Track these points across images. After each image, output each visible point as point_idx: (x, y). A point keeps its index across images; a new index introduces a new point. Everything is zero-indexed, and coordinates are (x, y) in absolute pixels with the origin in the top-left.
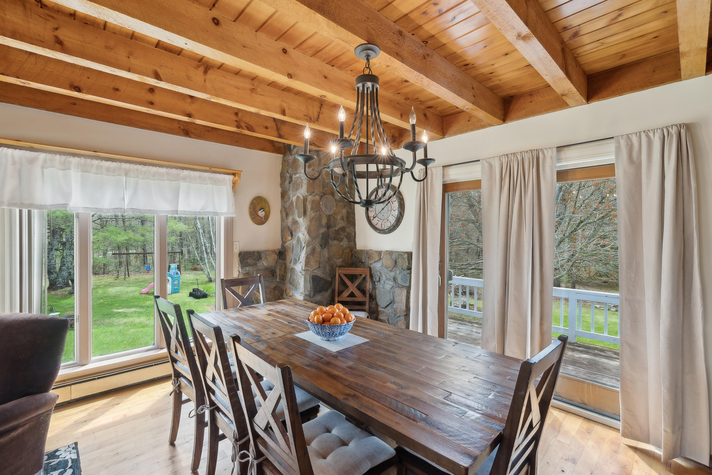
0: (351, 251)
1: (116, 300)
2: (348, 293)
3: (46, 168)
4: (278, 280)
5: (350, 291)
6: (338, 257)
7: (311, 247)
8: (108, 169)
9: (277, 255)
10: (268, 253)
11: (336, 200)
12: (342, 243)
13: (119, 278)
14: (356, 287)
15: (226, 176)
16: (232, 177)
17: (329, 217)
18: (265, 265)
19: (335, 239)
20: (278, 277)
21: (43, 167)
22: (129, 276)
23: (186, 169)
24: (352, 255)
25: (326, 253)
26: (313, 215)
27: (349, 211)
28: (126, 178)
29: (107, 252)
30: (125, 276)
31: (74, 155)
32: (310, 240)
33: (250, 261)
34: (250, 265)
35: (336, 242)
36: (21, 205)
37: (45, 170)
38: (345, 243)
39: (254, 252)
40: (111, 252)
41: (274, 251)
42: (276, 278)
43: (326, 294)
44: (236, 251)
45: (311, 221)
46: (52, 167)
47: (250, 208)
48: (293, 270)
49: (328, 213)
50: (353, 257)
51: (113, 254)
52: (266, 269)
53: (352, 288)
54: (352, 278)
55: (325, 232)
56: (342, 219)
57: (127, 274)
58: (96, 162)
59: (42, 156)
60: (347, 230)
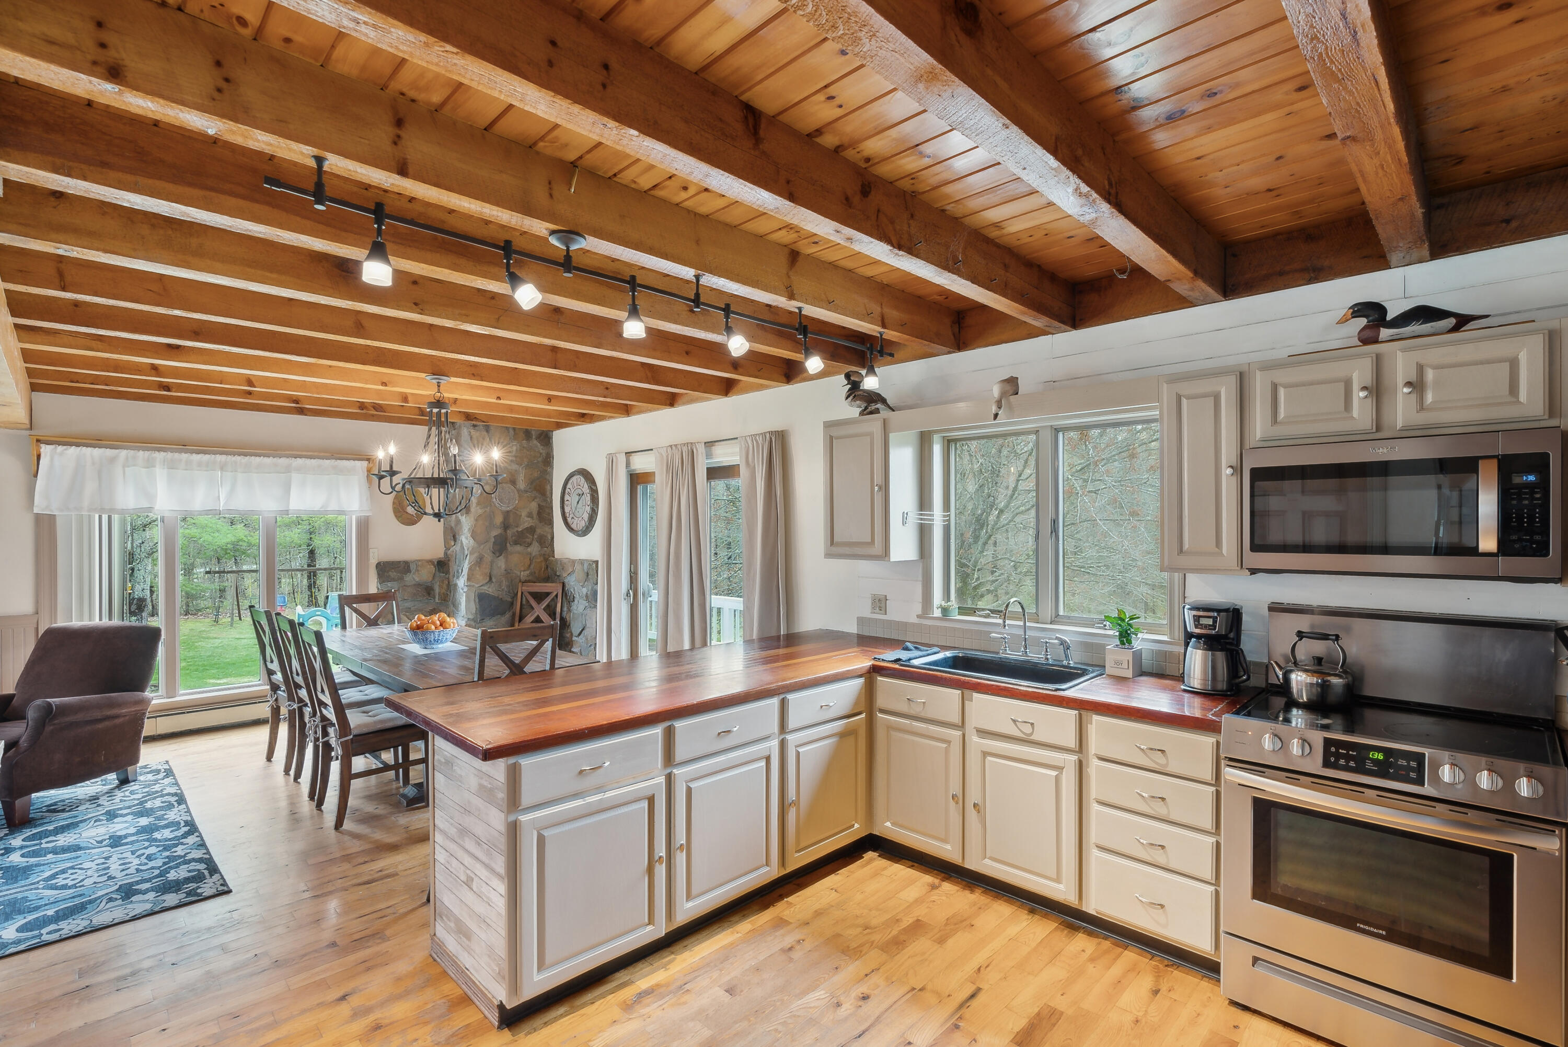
0: (546, 560)
1: (213, 662)
2: (533, 618)
3: (128, 467)
4: (437, 600)
5: (535, 615)
6: (522, 569)
7: (476, 555)
8: (200, 464)
9: (435, 567)
10: (420, 563)
11: (518, 491)
12: (529, 549)
13: (220, 622)
14: (544, 609)
15: (356, 462)
16: (365, 463)
17: (507, 514)
18: (417, 579)
19: (516, 543)
20: (437, 597)
21: (124, 467)
22: (240, 619)
23: (301, 457)
24: (547, 567)
25: (501, 563)
26: (480, 511)
27: (541, 504)
28: (221, 473)
29: (192, 570)
30: (232, 619)
31: (159, 450)
32: (476, 545)
33: (393, 574)
34: (393, 580)
35: (518, 548)
36: (102, 510)
37: (126, 469)
38: (535, 549)
39: (400, 562)
40: (202, 570)
41: (430, 562)
42: (434, 598)
43: (503, 618)
44: (373, 561)
45: (476, 520)
46: (134, 465)
47: (394, 503)
48: (456, 585)
49: (505, 508)
50: (549, 568)
51: (207, 573)
52: (418, 585)
53: (539, 610)
54: (539, 597)
55: (501, 534)
56: (530, 515)
57: (237, 615)
58: (184, 456)
59: (123, 453)
60: (539, 531)
